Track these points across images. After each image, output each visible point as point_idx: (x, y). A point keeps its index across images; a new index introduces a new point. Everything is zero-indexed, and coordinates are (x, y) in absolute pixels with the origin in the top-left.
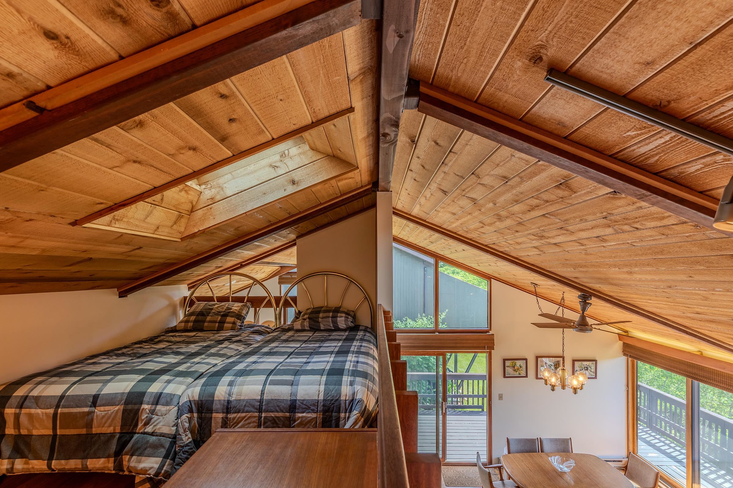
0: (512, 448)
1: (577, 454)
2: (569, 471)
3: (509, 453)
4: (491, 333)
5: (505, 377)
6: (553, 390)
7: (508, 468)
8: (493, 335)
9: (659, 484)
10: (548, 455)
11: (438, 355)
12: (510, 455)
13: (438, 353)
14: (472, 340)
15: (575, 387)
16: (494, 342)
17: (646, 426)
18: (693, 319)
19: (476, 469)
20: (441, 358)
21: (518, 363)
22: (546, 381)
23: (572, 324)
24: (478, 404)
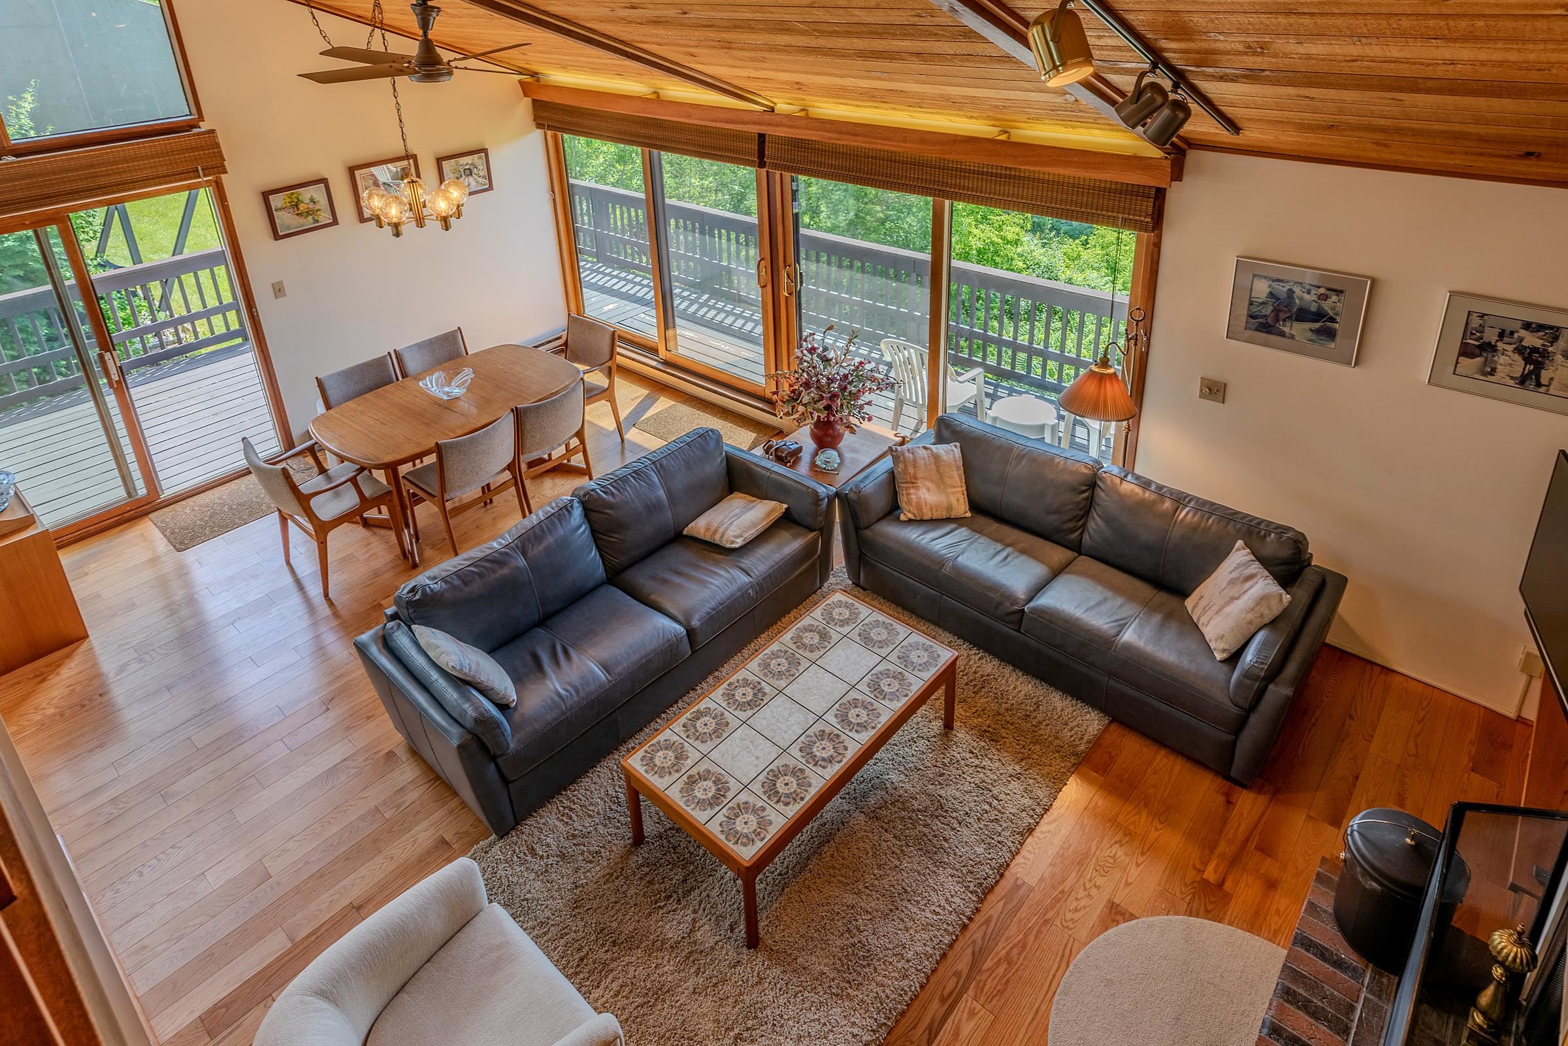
0: (333, 395)
1: (475, 355)
2: (465, 390)
3: (328, 407)
4: (204, 126)
5: (277, 237)
6: (397, 234)
7: (330, 441)
8: (213, 131)
9: (619, 350)
10: (418, 378)
11: (38, 223)
12: (331, 412)
13: (35, 219)
14: (147, 157)
15: (444, 214)
16: (220, 152)
17: (595, 260)
18: (630, 22)
19: (252, 478)
20: (52, 230)
21: (306, 194)
22: (378, 218)
23: (406, 65)
24: (228, 329)
